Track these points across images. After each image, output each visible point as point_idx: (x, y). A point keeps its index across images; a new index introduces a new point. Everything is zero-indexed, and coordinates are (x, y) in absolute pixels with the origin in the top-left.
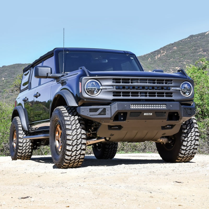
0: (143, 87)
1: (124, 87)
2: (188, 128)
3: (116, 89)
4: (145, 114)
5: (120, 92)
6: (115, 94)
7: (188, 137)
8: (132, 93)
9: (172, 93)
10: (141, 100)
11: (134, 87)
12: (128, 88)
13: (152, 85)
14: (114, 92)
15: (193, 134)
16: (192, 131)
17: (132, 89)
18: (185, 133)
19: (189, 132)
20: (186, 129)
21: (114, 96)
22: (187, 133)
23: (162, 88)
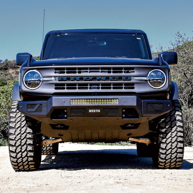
0: (94, 78)
1: (68, 78)
2: (167, 127)
3: (59, 81)
4: (90, 111)
5: (63, 85)
6: (58, 86)
7: (167, 137)
8: (79, 85)
9: (133, 84)
10: (93, 94)
11: (81, 78)
12: (74, 79)
13: (107, 74)
14: (56, 85)
15: (174, 134)
16: (172, 131)
17: (79, 81)
18: (163, 133)
19: (168, 132)
20: (165, 128)
21: (56, 89)
22: (166, 133)
23: (120, 78)
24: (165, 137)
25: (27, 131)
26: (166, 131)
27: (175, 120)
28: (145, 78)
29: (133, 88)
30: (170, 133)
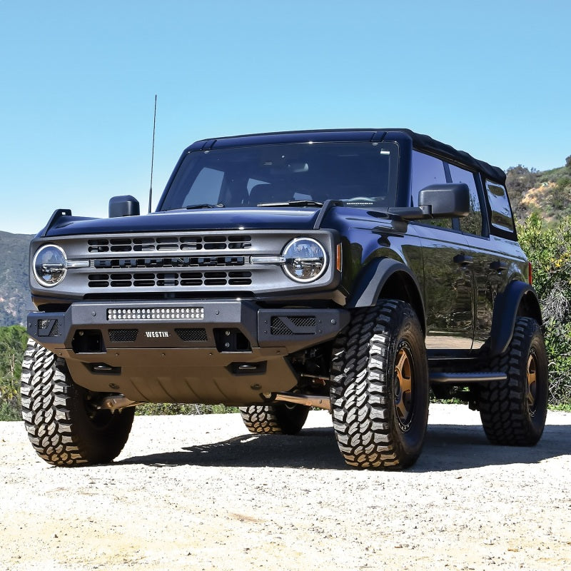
0: (167, 261)
1: (115, 262)
2: (346, 370)
3: (97, 267)
4: (149, 334)
5: (105, 276)
6: (95, 280)
7: (346, 395)
8: (137, 275)
9: (248, 273)
10: (166, 296)
11: (141, 262)
12: (126, 264)
13: (194, 251)
14: (91, 276)
15: (361, 388)
16: (358, 381)
17: (136, 267)
18: (336, 385)
19: (348, 382)
20: (342, 372)
21: (91, 285)
22: (343, 385)
23: (221, 260)
24: (342, 395)
25: (55, 378)
26: (343, 379)
27: (367, 354)
28: (275, 259)
29: (249, 282)
30: (352, 386)
